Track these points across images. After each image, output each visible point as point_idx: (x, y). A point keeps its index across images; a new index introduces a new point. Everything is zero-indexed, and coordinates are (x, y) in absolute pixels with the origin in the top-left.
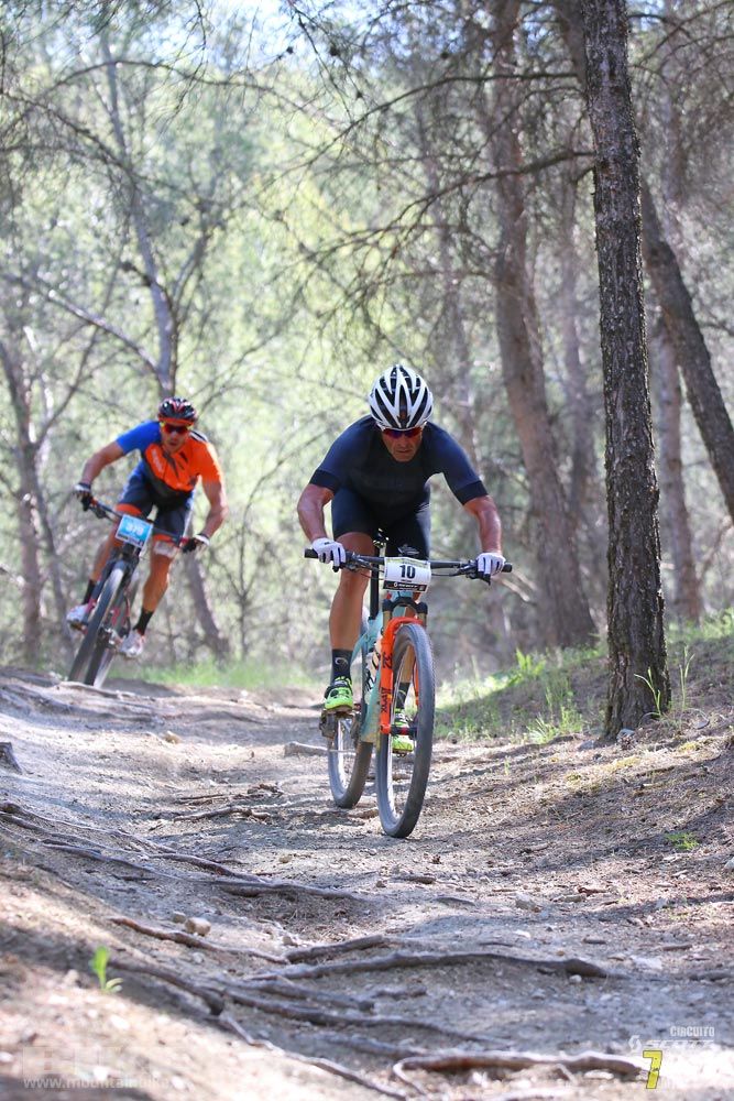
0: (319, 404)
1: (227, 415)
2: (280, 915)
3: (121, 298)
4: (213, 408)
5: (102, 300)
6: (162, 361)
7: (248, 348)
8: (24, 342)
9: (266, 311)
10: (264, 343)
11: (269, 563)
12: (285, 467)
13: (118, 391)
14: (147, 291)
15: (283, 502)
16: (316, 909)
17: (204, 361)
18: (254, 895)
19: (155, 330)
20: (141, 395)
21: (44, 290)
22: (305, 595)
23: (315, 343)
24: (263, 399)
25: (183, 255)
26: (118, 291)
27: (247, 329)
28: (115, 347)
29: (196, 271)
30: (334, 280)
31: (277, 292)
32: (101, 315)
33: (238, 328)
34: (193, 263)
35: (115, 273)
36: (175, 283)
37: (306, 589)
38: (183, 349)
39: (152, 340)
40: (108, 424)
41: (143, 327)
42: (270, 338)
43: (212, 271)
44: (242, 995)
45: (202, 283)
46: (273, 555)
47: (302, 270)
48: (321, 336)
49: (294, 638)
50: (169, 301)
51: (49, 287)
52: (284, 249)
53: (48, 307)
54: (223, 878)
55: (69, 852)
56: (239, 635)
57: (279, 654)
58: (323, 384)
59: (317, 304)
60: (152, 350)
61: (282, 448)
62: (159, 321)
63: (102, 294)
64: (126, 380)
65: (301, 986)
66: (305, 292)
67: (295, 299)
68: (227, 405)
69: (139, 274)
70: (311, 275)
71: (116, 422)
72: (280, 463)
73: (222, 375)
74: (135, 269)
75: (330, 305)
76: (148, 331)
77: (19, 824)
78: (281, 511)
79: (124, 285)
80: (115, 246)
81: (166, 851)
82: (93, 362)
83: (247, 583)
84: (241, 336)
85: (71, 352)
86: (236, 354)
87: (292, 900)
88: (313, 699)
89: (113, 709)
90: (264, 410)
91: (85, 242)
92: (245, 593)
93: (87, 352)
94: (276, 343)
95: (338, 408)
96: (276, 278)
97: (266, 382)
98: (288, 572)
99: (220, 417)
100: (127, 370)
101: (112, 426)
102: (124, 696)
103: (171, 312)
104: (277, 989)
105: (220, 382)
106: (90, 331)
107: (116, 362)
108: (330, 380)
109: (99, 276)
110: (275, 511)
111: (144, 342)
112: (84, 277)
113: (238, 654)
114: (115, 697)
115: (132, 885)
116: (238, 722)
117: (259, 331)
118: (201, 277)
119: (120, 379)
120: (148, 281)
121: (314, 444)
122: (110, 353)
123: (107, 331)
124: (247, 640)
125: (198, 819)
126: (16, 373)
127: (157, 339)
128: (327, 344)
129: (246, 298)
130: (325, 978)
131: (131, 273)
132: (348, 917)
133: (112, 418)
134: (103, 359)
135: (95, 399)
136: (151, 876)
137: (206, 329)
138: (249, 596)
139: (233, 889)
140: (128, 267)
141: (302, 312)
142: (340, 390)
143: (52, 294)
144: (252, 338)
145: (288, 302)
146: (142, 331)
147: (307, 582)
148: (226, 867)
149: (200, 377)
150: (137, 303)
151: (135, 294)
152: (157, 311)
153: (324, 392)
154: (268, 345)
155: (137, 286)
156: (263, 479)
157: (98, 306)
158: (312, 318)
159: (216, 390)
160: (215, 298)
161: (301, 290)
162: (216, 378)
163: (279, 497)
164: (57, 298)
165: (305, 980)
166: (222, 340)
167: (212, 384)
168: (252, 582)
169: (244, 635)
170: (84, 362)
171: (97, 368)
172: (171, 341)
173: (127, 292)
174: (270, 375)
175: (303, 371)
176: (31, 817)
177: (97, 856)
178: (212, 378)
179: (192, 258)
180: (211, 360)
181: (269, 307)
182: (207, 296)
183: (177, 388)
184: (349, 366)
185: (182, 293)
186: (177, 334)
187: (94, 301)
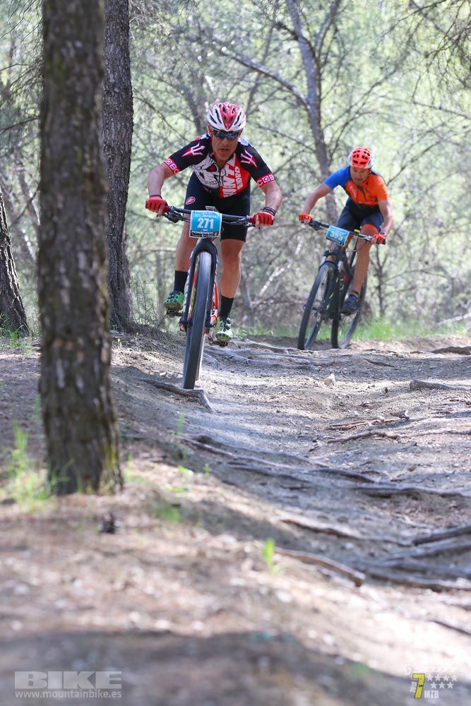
0: (430, 122)
1: (361, 134)
2: (408, 511)
3: (276, 50)
4: (350, 129)
5: (262, 52)
6: (309, 96)
7: (374, 83)
8: (205, 86)
9: (387, 53)
10: (386, 78)
11: (398, 245)
12: (407, 171)
13: (278, 121)
14: (295, 44)
15: (407, 197)
16: (435, 505)
17: (342, 95)
18: (388, 496)
19: (303, 72)
20: (295, 123)
21: (218, 47)
22: (426, 267)
23: (423, 77)
24: (388, 121)
25: (321, 15)
26: (273, 45)
27: (373, 68)
28: (274, 87)
29: (332, 27)
30: (437, 28)
31: (394, 39)
32: (263, 63)
33: (366, 68)
34: (329, 20)
35: (271, 31)
36: (316, 35)
37: (427, 263)
38: (325, 86)
39: (301, 79)
40: (271, 146)
41: (294, 70)
42: (391, 74)
43: (344, 26)
44: (379, 572)
45: (337, 35)
46: (401, 238)
47: (412, 20)
48: (428, 71)
49: (420, 300)
50: (312, 50)
51: (221, 43)
52: (399, 6)
53: (221, 59)
54: (364, 485)
55: (248, 470)
56: (378, 300)
57: (410, 313)
58: (432, 107)
59: (425, 46)
60: (302, 88)
61: (404, 157)
62: (305, 65)
63: (262, 48)
64: (283, 111)
65: (423, 564)
66: (415, 38)
67: (408, 43)
68: (362, 127)
69: (289, 30)
70: (419, 25)
71: (277, 144)
72: (403, 169)
73: (356, 104)
74: (285, 27)
75: (435, 47)
76: (298, 73)
77: (210, 451)
78: (405, 205)
79: (277, 40)
80: (270, 11)
81: (321, 466)
82: (258, 98)
83: (381, 260)
84: (370, 73)
85: (240, 92)
86: (366, 88)
87: (416, 499)
88: (433, 347)
89: (281, 360)
90: (389, 129)
91: (246, 9)
92: (381, 268)
93: (253, 91)
94: (395, 78)
95: (443, 125)
96: (392, 28)
97: (390, 107)
98: (412, 251)
99: (356, 135)
100: (284, 104)
101: (274, 147)
102: (289, 350)
103: (314, 57)
104: (404, 566)
105: (354, 109)
106: (254, 75)
107: (275, 98)
108: (437, 104)
109: (258, 34)
110: (401, 204)
111: (296, 82)
112: (248, 35)
113: (378, 314)
114: (282, 351)
115: (295, 493)
116: (376, 367)
117: (382, 68)
118: (336, 30)
119: (279, 111)
120: (296, 36)
121: (428, 153)
122: (270, 91)
123: (267, 75)
124: (384, 304)
125: (346, 441)
126: (199, 110)
127: (305, 79)
128: (433, 77)
129: (371, 44)
130: (441, 557)
131: (283, 31)
132: (459, 510)
133: (274, 140)
134: (266, 96)
135: (260, 127)
136: (308, 485)
137: (342, 69)
138: (384, 270)
139: (372, 492)
140: (280, 26)
141: (413, 54)
142: (446, 111)
143: (224, 49)
144: (378, 75)
145: (404, 46)
146: (293, 73)
147: (427, 258)
148: (367, 476)
149: (340, 106)
150: (289, 52)
151: (286, 46)
152: (303, 58)
153: (432, 113)
154: (389, 80)
155: (288, 40)
156: (391, 181)
157: (260, 56)
158: (421, 58)
159: (352, 116)
160: (348, 46)
161: (411, 36)
162: (351, 107)
163: (403, 194)
164: (228, 52)
165: (426, 559)
166: (354, 77)
167: (348, 111)
168: (385, 259)
169: (381, 299)
170: (251, 99)
171: (261, 103)
172: (316, 80)
173: (281, 45)
174: (391, 102)
175: (417, 98)
176: (219, 445)
177: (269, 472)
178: (348, 107)
179: (328, 16)
180: (348, 94)
181: (389, 49)
182: (342, 43)
183: (322, 115)
184: (452, 93)
185: (322, 44)
186: (320, 75)
187: (257, 53)
